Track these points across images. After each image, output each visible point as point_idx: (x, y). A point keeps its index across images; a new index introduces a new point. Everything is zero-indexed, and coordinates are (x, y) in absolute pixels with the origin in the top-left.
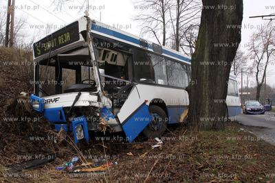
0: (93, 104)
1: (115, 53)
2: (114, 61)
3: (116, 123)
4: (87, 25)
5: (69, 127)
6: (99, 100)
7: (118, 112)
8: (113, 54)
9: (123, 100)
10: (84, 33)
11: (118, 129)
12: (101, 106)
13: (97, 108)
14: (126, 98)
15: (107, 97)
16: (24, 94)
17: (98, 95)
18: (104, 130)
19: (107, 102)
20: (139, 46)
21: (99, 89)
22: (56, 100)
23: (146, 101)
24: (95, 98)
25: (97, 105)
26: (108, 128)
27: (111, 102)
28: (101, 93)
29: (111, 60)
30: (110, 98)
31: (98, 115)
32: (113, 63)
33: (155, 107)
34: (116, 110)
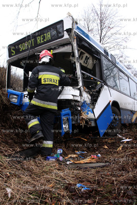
0: (76, 98)
1: (88, 55)
7: (94, 108)
10: (69, 31)
12: (82, 101)
13: (78, 102)
15: (87, 92)
18: (83, 124)
20: (104, 54)
24: (77, 93)
26: (87, 122)
27: (90, 97)
28: (82, 88)
29: (84, 62)
30: (89, 94)
31: (79, 109)
32: (85, 65)
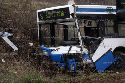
0: (79, 52)
1: (90, 21)
2: (90, 25)
3: (91, 62)
4: (74, 10)
5: (66, 64)
6: (82, 50)
7: (92, 56)
8: (89, 22)
9: (95, 49)
11: (92, 66)
12: (83, 53)
13: (80, 54)
14: (97, 48)
15: (85, 48)
16: (31, 44)
17: (80, 47)
19: (85, 51)
21: (81, 44)
22: (57, 50)
23: (111, 49)
24: (79, 49)
25: (80, 52)
26: (86, 65)
27: (88, 51)
28: (82, 46)
29: (88, 25)
30: (87, 49)
31: (81, 58)
32: (89, 26)
33: (118, 52)
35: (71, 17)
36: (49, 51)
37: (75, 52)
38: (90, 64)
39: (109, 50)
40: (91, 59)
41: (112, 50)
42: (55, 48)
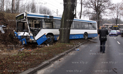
1: (35, 21)
4: (26, 15)
6: (29, 34)
10: (25, 17)
11: (35, 42)
17: (29, 33)
19: (31, 35)
20: (44, 18)
21: (29, 31)
25: (29, 35)
27: (33, 35)
28: (30, 32)
32: (35, 23)
34: (34, 37)
35: (25, 18)
36: (17, 35)
37: (26, 35)
38: (33, 41)
39: (44, 34)
40: (34, 39)
41: (46, 34)
42: (19, 33)
